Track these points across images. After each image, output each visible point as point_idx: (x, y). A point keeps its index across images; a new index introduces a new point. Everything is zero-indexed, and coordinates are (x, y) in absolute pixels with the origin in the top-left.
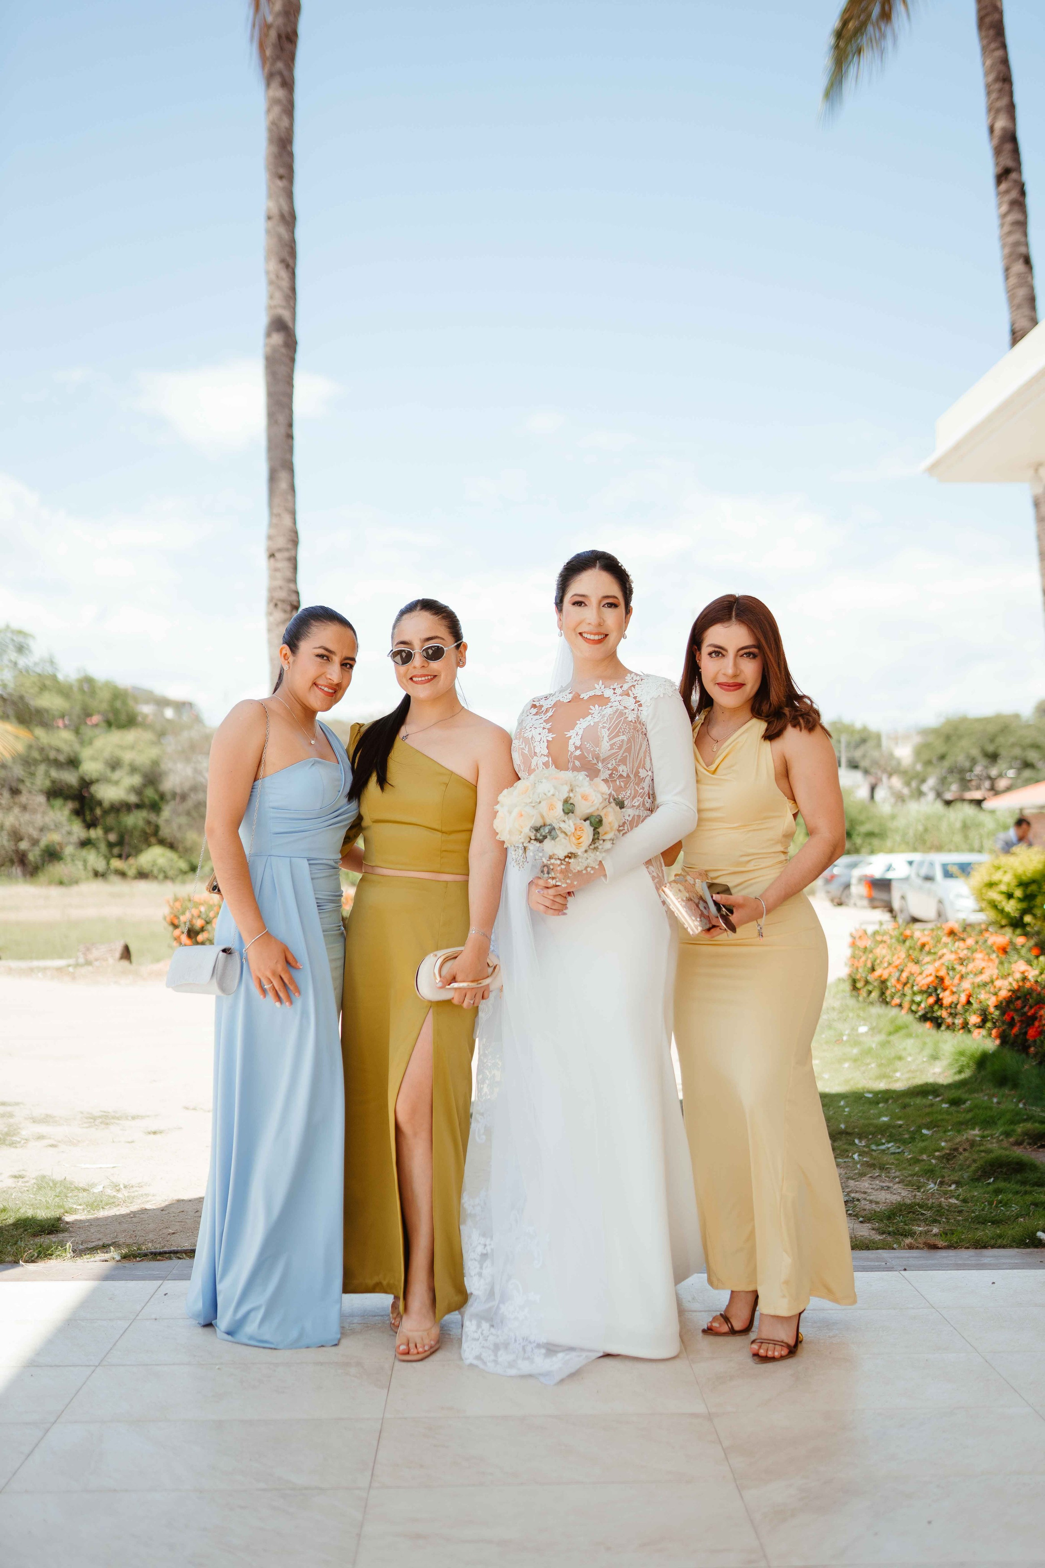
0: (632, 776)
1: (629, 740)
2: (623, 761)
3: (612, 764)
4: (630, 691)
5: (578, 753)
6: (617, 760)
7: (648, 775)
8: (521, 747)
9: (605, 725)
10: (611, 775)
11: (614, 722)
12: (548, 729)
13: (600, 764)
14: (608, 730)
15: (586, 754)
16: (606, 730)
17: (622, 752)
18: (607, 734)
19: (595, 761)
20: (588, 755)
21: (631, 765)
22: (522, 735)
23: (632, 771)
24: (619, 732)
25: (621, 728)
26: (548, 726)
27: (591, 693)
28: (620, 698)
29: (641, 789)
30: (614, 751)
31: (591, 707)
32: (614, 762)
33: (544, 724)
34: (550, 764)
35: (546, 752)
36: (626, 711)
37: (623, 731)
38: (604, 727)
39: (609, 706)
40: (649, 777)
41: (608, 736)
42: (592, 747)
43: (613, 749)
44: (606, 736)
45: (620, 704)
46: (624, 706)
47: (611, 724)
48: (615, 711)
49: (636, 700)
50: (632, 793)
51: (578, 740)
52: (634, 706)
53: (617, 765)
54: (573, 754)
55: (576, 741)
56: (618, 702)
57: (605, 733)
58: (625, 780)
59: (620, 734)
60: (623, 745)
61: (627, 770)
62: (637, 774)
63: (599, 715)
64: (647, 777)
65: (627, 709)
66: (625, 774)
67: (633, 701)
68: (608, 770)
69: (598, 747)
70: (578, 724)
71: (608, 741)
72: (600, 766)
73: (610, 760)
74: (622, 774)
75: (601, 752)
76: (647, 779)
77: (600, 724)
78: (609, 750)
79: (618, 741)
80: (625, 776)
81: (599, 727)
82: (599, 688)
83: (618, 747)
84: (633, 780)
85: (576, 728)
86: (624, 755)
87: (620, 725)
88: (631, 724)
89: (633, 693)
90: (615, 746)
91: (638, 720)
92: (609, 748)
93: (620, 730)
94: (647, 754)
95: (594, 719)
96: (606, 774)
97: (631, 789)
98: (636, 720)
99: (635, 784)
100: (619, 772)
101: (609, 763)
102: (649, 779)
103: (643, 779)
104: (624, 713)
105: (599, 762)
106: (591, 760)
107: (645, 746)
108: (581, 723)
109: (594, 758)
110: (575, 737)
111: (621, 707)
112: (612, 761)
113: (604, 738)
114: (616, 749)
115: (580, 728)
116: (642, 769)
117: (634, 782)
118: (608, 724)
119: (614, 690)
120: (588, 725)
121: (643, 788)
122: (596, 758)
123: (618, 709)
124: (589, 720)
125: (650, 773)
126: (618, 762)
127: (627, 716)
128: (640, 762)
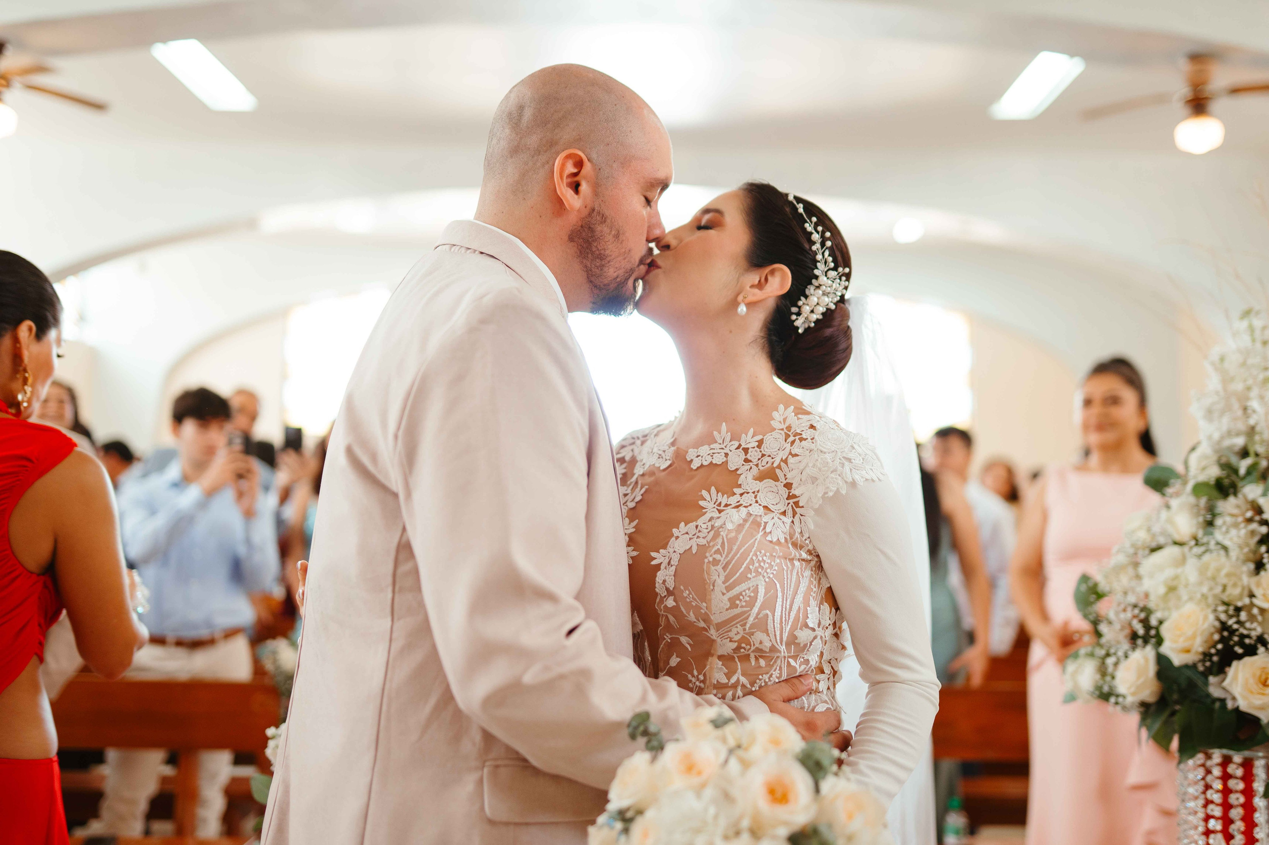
1: (771, 585)
3: (737, 632)
4: (778, 471)
9: (718, 557)
14: (724, 568)
15: (684, 611)
16: (719, 568)
17: (755, 610)
18: (722, 578)
24: (748, 570)
28: (758, 485)
32: (740, 629)
36: (765, 519)
38: (716, 562)
39: (733, 500)
40: (818, 639)
41: (724, 583)
42: (693, 597)
43: (736, 605)
44: (719, 581)
45: (757, 502)
46: (763, 504)
47: (730, 556)
48: (741, 522)
49: (789, 493)
50: (783, 676)
51: (671, 577)
52: (786, 504)
53: (746, 634)
54: (665, 603)
55: (667, 578)
56: (753, 495)
57: (717, 576)
58: (768, 655)
59: (749, 576)
60: (759, 597)
61: (771, 641)
62: (792, 641)
63: (710, 528)
64: (813, 641)
65: (770, 512)
66: (765, 646)
67: (784, 492)
68: (731, 641)
69: (706, 603)
70: (673, 539)
71: (725, 592)
72: (713, 633)
73: (733, 625)
74: (760, 647)
75: (713, 613)
76: (813, 643)
77: (707, 554)
78: (727, 610)
79: (745, 591)
80: (768, 651)
81: (706, 561)
82: (721, 442)
83: (746, 601)
84: (784, 652)
85: (668, 546)
86: (761, 615)
87: (751, 554)
88: (777, 547)
89: (785, 475)
90: (741, 600)
91: (791, 538)
92: (728, 605)
93: (751, 567)
94: (811, 598)
95: (698, 537)
96: (726, 647)
97: (781, 668)
98: (788, 538)
99: (789, 657)
100: (754, 645)
101: (730, 631)
102: (818, 643)
103: (805, 645)
104: (763, 524)
105: (711, 627)
106: (695, 622)
107: (807, 584)
108: (677, 538)
109: (701, 620)
110: (666, 568)
111: (756, 510)
112: (737, 627)
113: (716, 584)
114: (742, 607)
115: (676, 550)
116: (801, 629)
117: (786, 654)
118: (724, 556)
119: (746, 455)
120: (688, 547)
121: (807, 662)
122: (704, 621)
123: (751, 515)
124: (691, 536)
125: (819, 632)
126: (750, 628)
127: (768, 530)
128: (797, 618)
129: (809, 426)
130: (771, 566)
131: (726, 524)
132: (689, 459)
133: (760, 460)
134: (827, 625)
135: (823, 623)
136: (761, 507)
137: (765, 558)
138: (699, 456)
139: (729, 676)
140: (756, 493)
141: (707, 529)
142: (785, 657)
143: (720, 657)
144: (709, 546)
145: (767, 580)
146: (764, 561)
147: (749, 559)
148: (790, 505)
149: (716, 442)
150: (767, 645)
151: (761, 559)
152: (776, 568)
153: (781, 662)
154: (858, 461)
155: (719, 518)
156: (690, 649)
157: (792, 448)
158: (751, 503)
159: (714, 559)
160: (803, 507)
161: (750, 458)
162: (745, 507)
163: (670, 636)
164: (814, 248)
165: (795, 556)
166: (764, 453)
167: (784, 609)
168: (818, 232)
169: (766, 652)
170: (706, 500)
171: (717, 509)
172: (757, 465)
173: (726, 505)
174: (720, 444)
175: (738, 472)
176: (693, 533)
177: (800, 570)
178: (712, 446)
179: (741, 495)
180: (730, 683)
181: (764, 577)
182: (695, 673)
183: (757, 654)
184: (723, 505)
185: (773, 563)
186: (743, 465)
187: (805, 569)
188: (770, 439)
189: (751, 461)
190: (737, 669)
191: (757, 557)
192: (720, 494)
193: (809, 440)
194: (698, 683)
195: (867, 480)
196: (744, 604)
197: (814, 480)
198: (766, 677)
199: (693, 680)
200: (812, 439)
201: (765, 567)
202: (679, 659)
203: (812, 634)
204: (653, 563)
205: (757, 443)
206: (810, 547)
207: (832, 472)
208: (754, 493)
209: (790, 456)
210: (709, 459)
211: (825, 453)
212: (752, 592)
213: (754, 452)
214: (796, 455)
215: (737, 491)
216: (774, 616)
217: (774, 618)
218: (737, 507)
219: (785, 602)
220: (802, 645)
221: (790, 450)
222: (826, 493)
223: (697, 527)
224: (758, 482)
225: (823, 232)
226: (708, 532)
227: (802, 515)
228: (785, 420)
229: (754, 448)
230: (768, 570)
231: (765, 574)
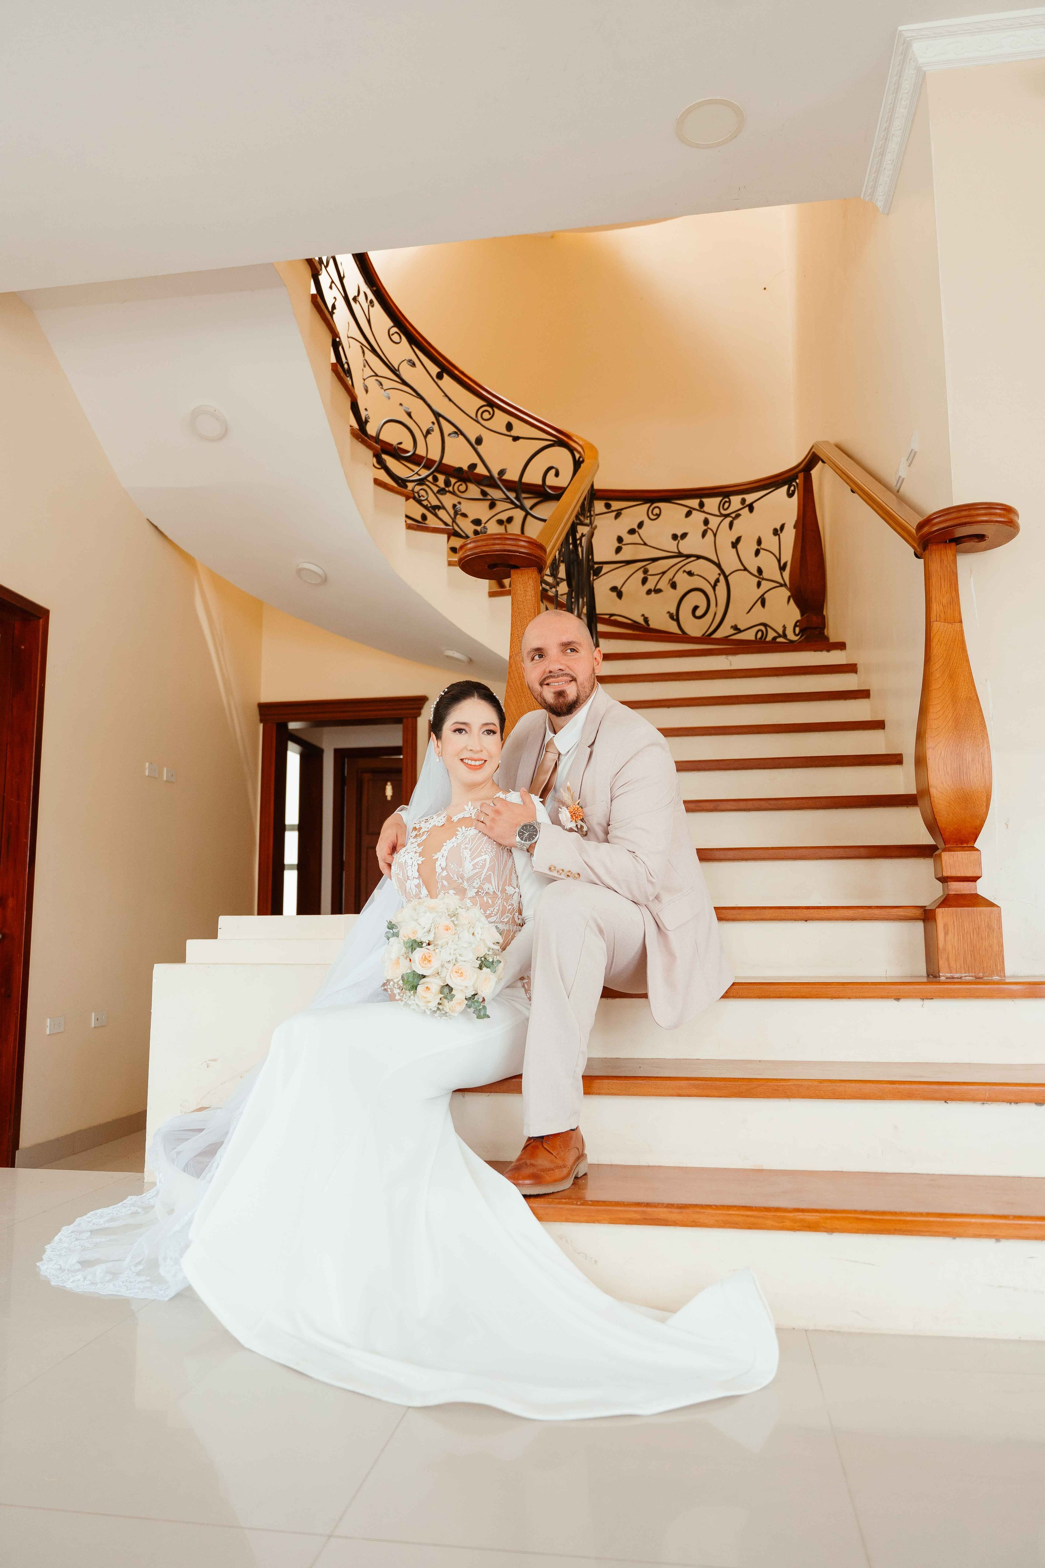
0: (499, 894)
2: (488, 879)
5: (444, 873)
6: (482, 879)
7: (516, 892)
8: (397, 872)
10: (477, 893)
11: (477, 842)
12: (419, 853)
13: (465, 883)
19: (461, 881)
20: (454, 876)
21: (497, 884)
22: (397, 860)
23: (498, 889)
25: (483, 848)
26: (420, 850)
27: (461, 816)
29: (510, 905)
30: (478, 870)
31: (459, 828)
33: (417, 848)
34: (422, 885)
35: (416, 875)
37: (485, 851)
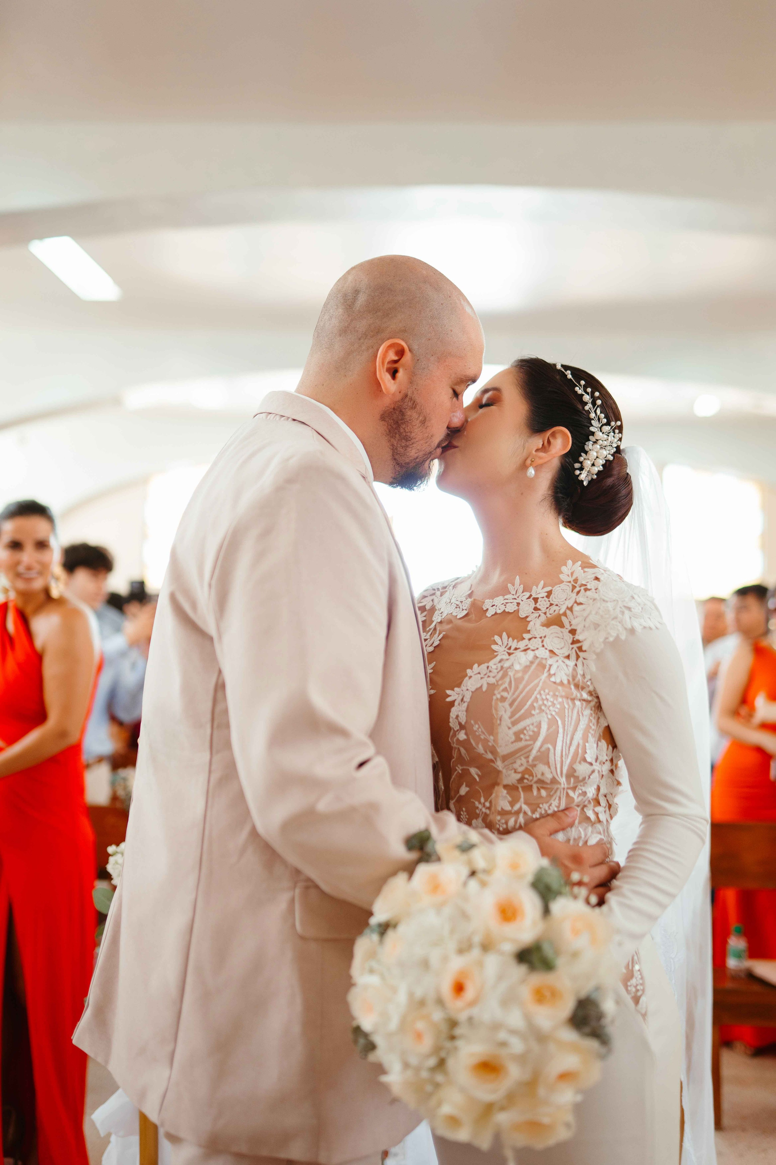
0: (561, 779)
1: (553, 722)
2: (542, 758)
3: (521, 765)
4: (563, 618)
5: (462, 736)
6: (530, 758)
7: (593, 771)
9: (506, 695)
10: (521, 780)
11: (524, 688)
13: (499, 762)
14: (511, 705)
15: (474, 744)
16: (506, 704)
17: (538, 744)
18: (509, 714)
19: (490, 756)
20: (478, 745)
21: (559, 763)
23: (562, 773)
24: (532, 707)
25: (535, 700)
28: (545, 631)
29: (579, 795)
30: (523, 743)
31: (497, 638)
32: (524, 761)
36: (550, 662)
37: (540, 707)
38: (503, 699)
39: (522, 645)
40: (596, 773)
41: (510, 718)
42: (482, 732)
43: (521, 739)
44: (506, 716)
45: (543, 646)
46: (549, 648)
47: (517, 693)
48: (528, 663)
49: (574, 638)
50: (561, 804)
51: (463, 713)
52: (570, 649)
53: (530, 766)
54: (457, 737)
55: (459, 713)
56: (540, 640)
57: (504, 711)
58: (549, 786)
59: (533, 712)
60: (541, 732)
61: (552, 773)
62: (571, 774)
63: (499, 669)
64: (591, 775)
65: (554, 655)
66: (547, 778)
67: (569, 638)
68: (515, 772)
69: (493, 735)
70: (467, 678)
71: (510, 726)
72: (499, 765)
73: (517, 758)
74: (542, 778)
75: (499, 745)
76: (591, 777)
77: (496, 692)
78: (512, 743)
79: (529, 726)
80: (549, 782)
81: (494, 698)
82: (514, 593)
83: (530, 736)
84: (564, 784)
85: (462, 685)
86: (543, 749)
87: (536, 693)
88: (560, 688)
89: (570, 622)
90: (525, 734)
91: (574, 680)
92: (513, 738)
93: (535, 704)
94: (590, 735)
95: (489, 677)
96: (512, 778)
97: (560, 798)
98: (571, 679)
99: (568, 788)
100: (536, 776)
101: (515, 762)
102: (595, 776)
103: (584, 779)
104: (548, 667)
105: (498, 759)
106: (483, 754)
107: (586, 722)
108: (470, 677)
109: (488, 752)
110: (459, 704)
111: (542, 653)
112: (521, 759)
113: (502, 719)
114: (526, 740)
115: (468, 688)
116: (580, 763)
117: (566, 786)
118: (511, 694)
119: (536, 604)
120: (479, 686)
121: (584, 793)
122: (492, 753)
123: (537, 657)
124: (482, 676)
125: (596, 766)
126: (533, 761)
127: (552, 672)
128: (576, 753)
129: (594, 578)
130: (554, 705)
131: (514, 665)
132: (485, 609)
133: (548, 609)
134: (604, 761)
135: (600, 758)
136: (547, 651)
137: (548, 697)
138: (495, 605)
139: (512, 804)
140: (543, 638)
141: (497, 669)
142: (564, 789)
143: (506, 787)
144: (498, 685)
145: (550, 717)
146: (547, 700)
147: (533, 697)
148: (574, 650)
149: (510, 593)
150: (548, 776)
151: (544, 697)
152: (558, 706)
153: (561, 792)
154: (637, 610)
155: (507, 660)
156: (478, 779)
157: (577, 597)
158: (537, 647)
159: (502, 696)
160: (585, 651)
161: (539, 607)
162: (533, 650)
163: (461, 768)
164: (587, 408)
165: (577, 696)
166: (552, 602)
167: (564, 744)
168: (588, 394)
169: (547, 783)
170: (497, 644)
171: (507, 652)
172: (545, 613)
173: (516, 649)
174: (513, 595)
175: (528, 619)
176: (485, 673)
177: (580, 709)
178: (506, 597)
179: (530, 639)
180: (513, 811)
181: (547, 714)
182: (482, 800)
183: (539, 785)
184: (513, 648)
185: (555, 702)
186: (533, 613)
187: (585, 708)
188: (558, 590)
189: (540, 610)
190: (520, 798)
191: (541, 695)
192: (510, 639)
193: (593, 590)
194: (484, 810)
195: (645, 627)
196: (528, 738)
197: (596, 626)
198: (546, 806)
199: (480, 806)
200: (596, 589)
201: (547, 705)
202: (468, 789)
203: (591, 768)
204: (449, 699)
205: (546, 594)
206: (591, 688)
207: (613, 619)
208: (541, 638)
209: (575, 605)
210: (502, 608)
211: (607, 602)
212: (536, 727)
213: (543, 602)
214: (581, 604)
215: (526, 636)
216: (555, 749)
217: (555, 752)
218: (525, 650)
219: (565, 737)
220: (581, 778)
221: (576, 599)
222: (607, 638)
223: (488, 667)
224: (545, 628)
225: (593, 393)
226: (498, 673)
227: (584, 659)
228: (572, 574)
229: (543, 597)
230: (551, 708)
231: (548, 711)
